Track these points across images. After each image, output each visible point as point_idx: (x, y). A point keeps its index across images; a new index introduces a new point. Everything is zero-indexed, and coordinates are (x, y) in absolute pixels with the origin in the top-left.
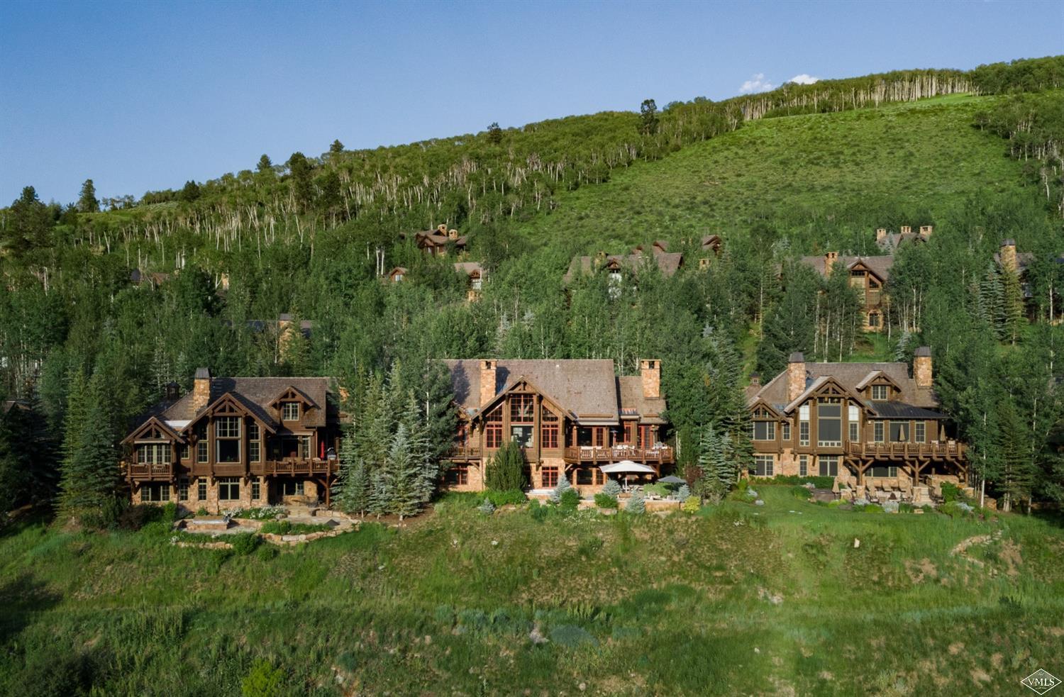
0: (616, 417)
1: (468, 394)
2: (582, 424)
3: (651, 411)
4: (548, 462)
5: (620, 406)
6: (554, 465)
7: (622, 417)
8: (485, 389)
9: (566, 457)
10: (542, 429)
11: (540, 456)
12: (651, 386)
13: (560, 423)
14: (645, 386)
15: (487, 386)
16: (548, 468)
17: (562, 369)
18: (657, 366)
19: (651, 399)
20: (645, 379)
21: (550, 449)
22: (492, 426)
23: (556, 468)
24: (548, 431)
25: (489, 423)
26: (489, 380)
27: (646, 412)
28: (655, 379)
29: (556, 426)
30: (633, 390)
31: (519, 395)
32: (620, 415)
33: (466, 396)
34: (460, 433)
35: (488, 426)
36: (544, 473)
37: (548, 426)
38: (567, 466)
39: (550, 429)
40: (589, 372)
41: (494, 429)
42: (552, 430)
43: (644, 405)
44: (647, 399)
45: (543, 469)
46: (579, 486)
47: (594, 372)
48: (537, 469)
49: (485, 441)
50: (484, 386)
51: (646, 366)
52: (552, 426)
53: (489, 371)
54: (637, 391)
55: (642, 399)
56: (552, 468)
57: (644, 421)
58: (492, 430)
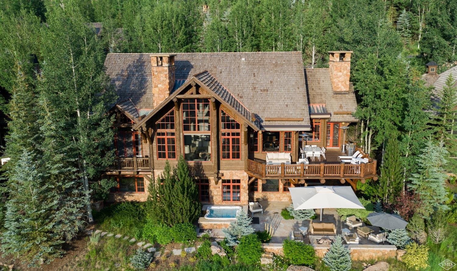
1: (145, 93)
2: (267, 129)
3: (341, 107)
4: (227, 175)
5: (309, 103)
6: (235, 178)
7: (312, 117)
8: (157, 89)
9: (249, 169)
10: (222, 138)
11: (219, 169)
12: (341, 79)
13: (243, 131)
14: (335, 80)
15: (160, 86)
16: (229, 181)
17: (248, 63)
18: (348, 58)
19: (340, 93)
20: (335, 72)
21: (231, 161)
22: (163, 134)
23: (239, 181)
24: (228, 139)
25: (159, 131)
26: (162, 79)
27: (337, 109)
28: (345, 72)
29: (238, 134)
30: (321, 82)
31: (192, 100)
32: (310, 115)
33: (141, 95)
34: (133, 138)
35: (159, 134)
36: (223, 186)
37: (229, 134)
38: (250, 178)
39: (231, 137)
40: (276, 65)
41: (166, 137)
42: (233, 139)
43: (333, 101)
44: (336, 93)
45: (224, 181)
46: (265, 193)
47: (282, 65)
48: (217, 183)
49: (155, 151)
50: (156, 87)
51: (337, 58)
52: (233, 134)
53: (160, 68)
54: (325, 84)
55: (331, 93)
56: (234, 181)
57: (334, 118)
58: (164, 139)
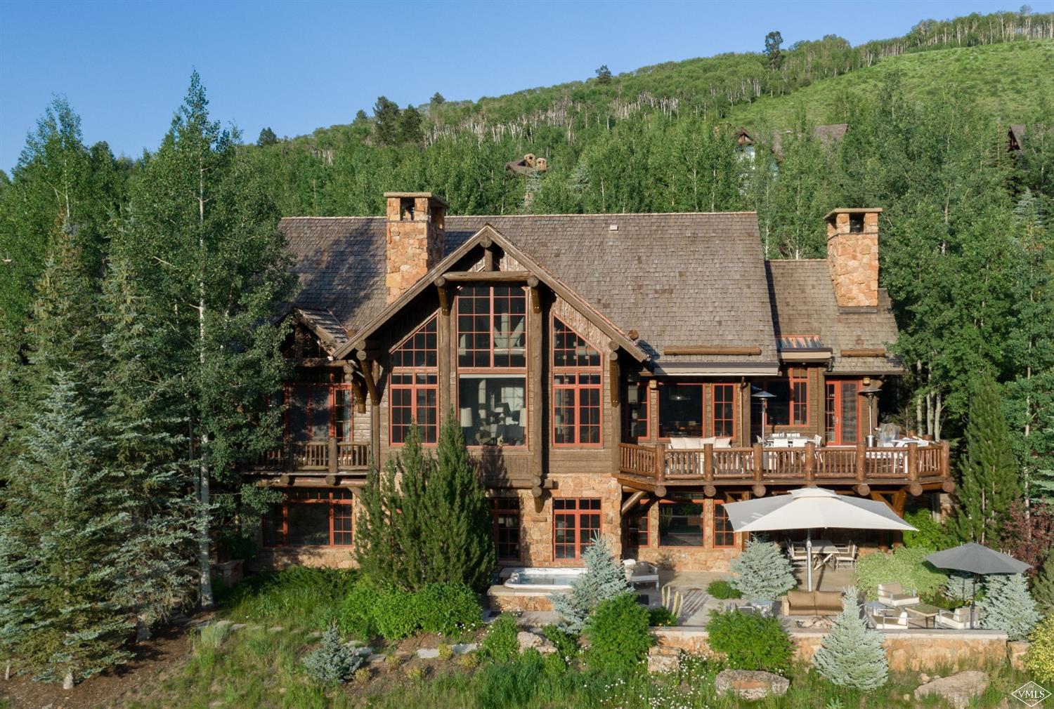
0: (769, 354)
1: (367, 297)
2: (670, 372)
3: (859, 340)
4: (569, 485)
5: (777, 332)
6: (588, 494)
7: (785, 356)
8: (397, 277)
9: (623, 471)
10: (555, 386)
11: (545, 468)
12: (857, 276)
13: (605, 371)
14: (841, 279)
15: (404, 268)
16: (570, 504)
17: (624, 235)
18: (871, 223)
19: (857, 311)
20: (840, 260)
21: (577, 448)
22: (407, 380)
23: (596, 504)
24: (571, 392)
25: (398, 370)
26: (410, 251)
27: (846, 343)
28: (866, 259)
29: (596, 379)
30: (809, 290)
31: (483, 285)
32: (779, 351)
33: (358, 302)
34: (330, 402)
35: (397, 380)
36: (559, 518)
37: (572, 380)
38: (626, 496)
39: (577, 387)
40: (694, 239)
41: (414, 387)
42: (583, 392)
43: (839, 328)
44: (848, 312)
45: (558, 504)
46: (665, 550)
47: (709, 240)
48: (539, 507)
49: (386, 423)
50: (396, 270)
51: (844, 226)
52: (583, 380)
53: (408, 226)
54: (819, 294)
55: (832, 310)
56: (585, 504)
57: (842, 366)
58: (408, 392)
